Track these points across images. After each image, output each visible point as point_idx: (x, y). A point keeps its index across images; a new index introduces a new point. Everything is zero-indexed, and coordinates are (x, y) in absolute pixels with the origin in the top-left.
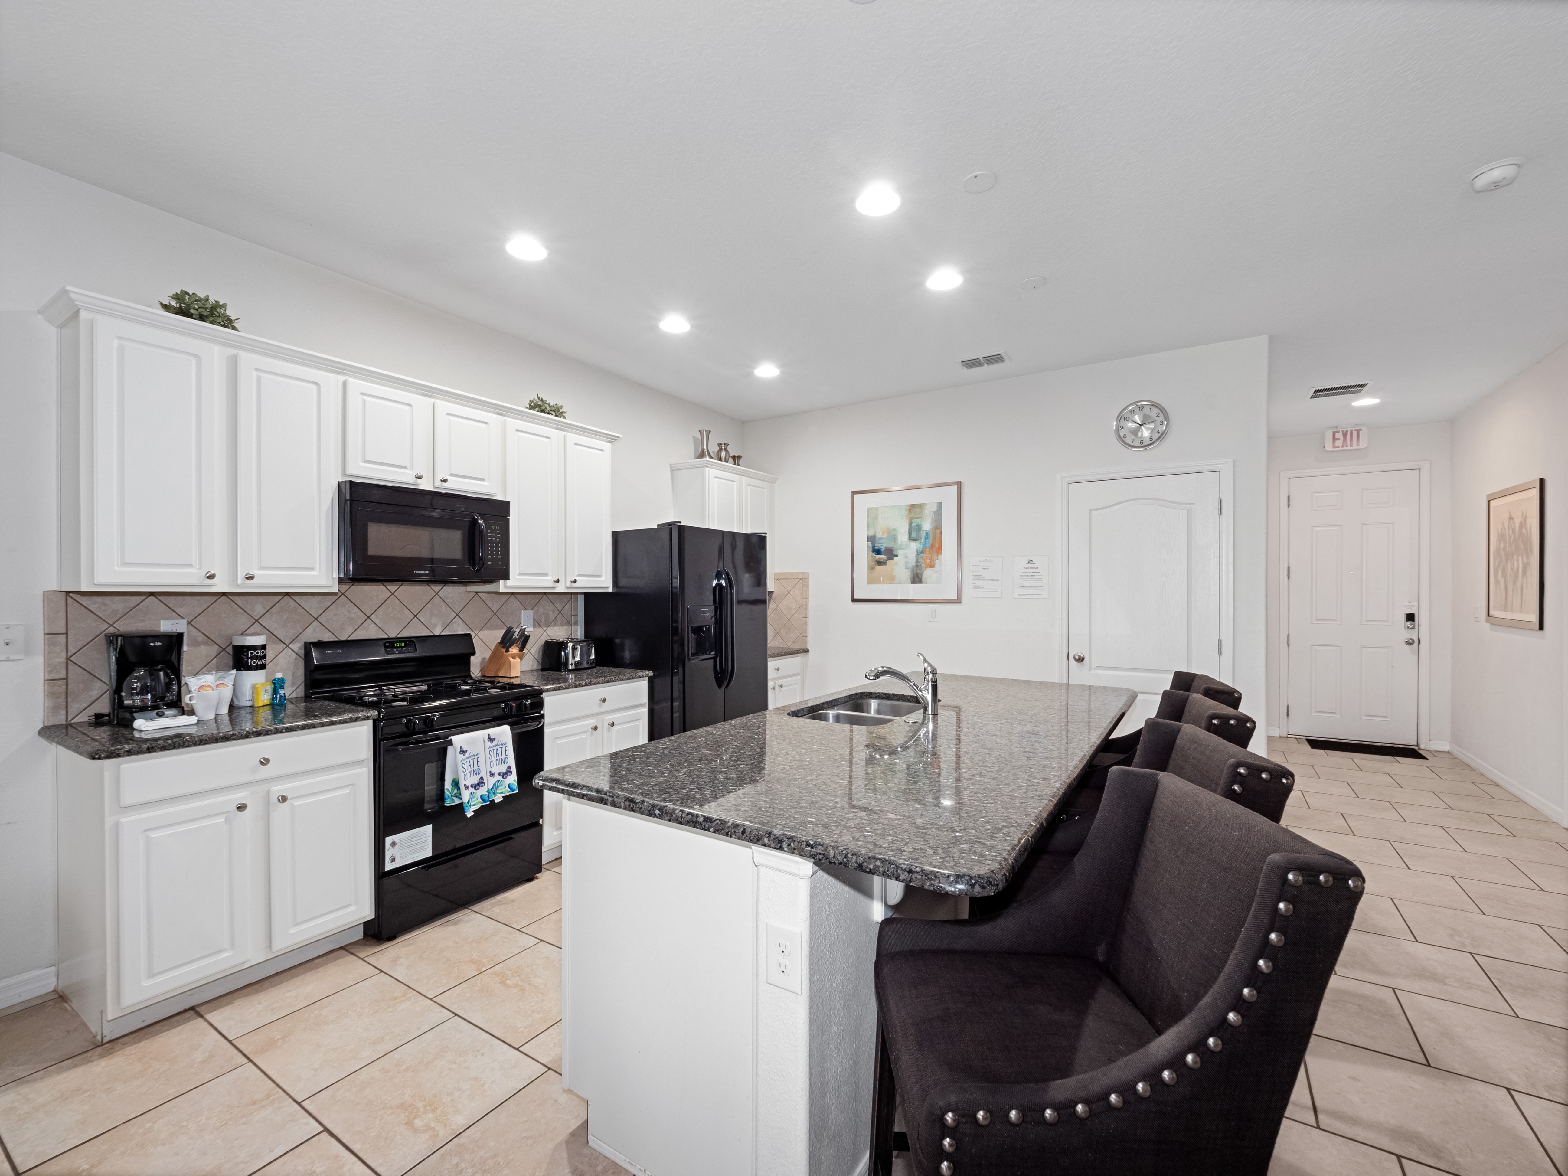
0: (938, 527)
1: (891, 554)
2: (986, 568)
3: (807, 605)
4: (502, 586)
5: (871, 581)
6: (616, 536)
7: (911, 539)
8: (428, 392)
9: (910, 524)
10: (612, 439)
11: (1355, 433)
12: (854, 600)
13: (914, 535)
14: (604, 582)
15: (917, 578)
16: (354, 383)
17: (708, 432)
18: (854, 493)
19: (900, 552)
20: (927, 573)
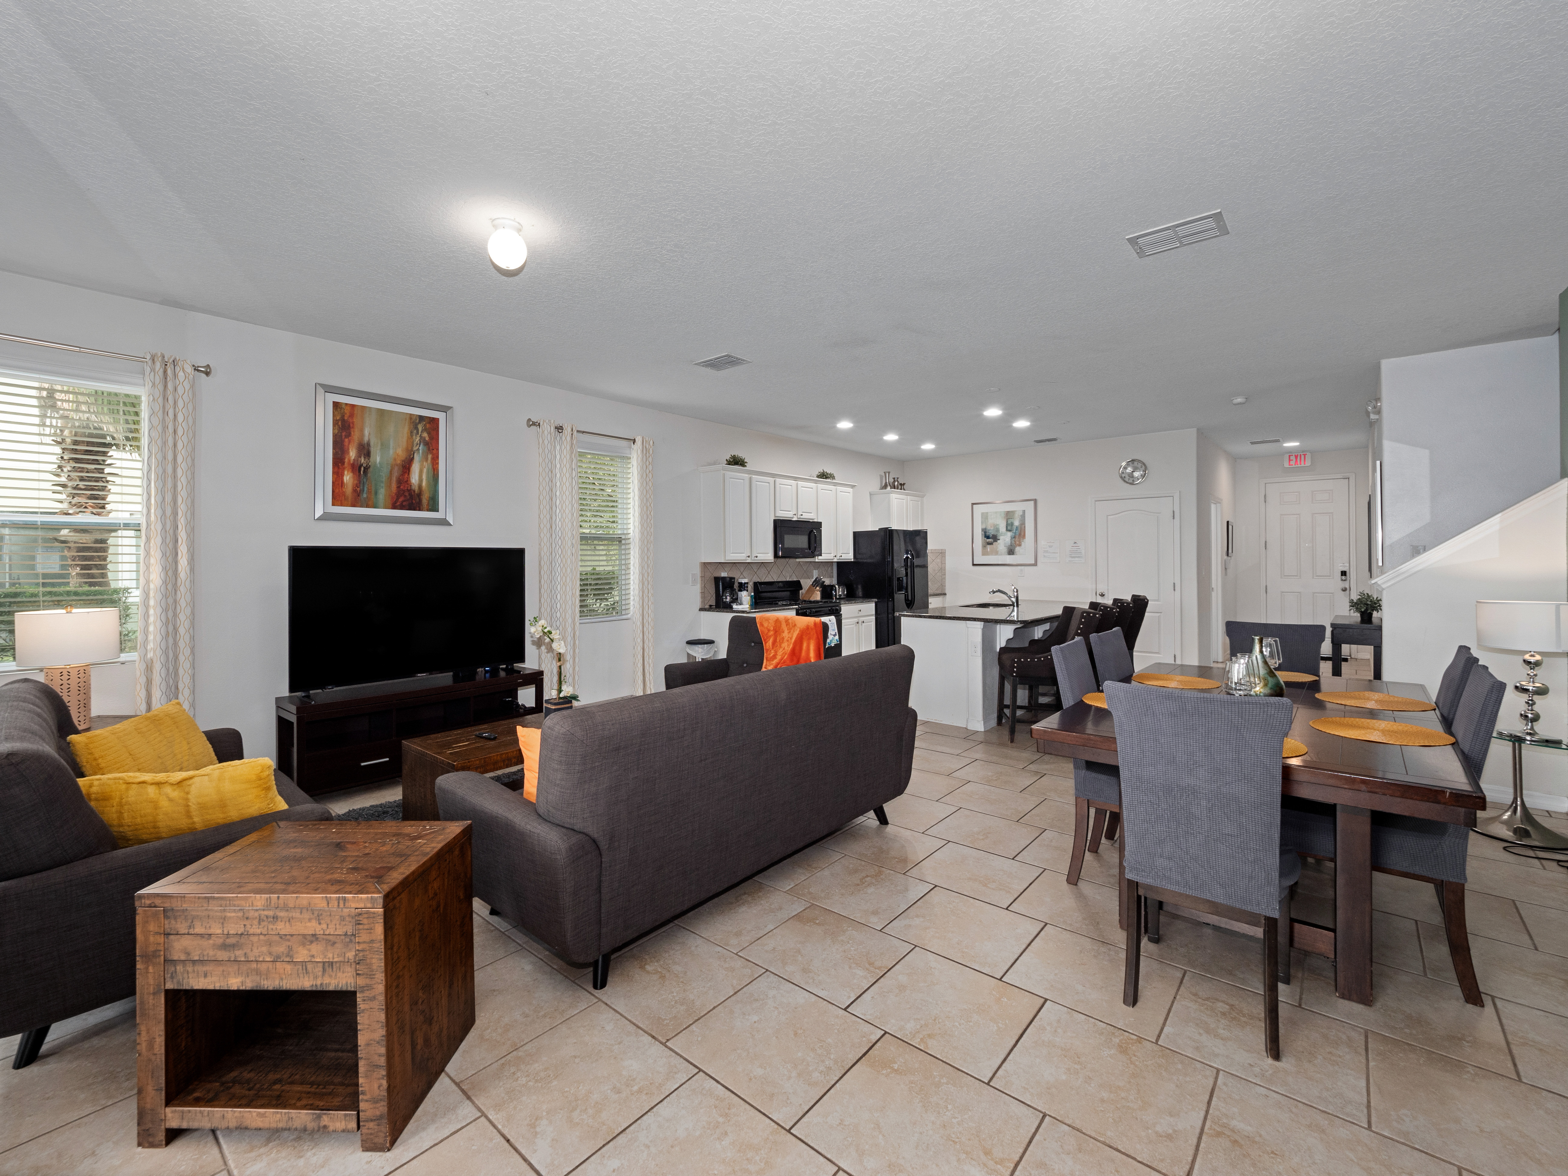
0: (1023, 523)
1: (995, 538)
2: (1050, 547)
3: (945, 568)
4: (818, 559)
5: (984, 553)
6: (855, 534)
7: (1007, 530)
8: (796, 479)
9: (1007, 522)
10: (853, 487)
11: (1303, 457)
12: (974, 565)
13: (1009, 528)
14: (849, 556)
15: (1011, 552)
16: (779, 481)
17: (889, 473)
18: (973, 504)
19: (1001, 538)
20: (1017, 549)
